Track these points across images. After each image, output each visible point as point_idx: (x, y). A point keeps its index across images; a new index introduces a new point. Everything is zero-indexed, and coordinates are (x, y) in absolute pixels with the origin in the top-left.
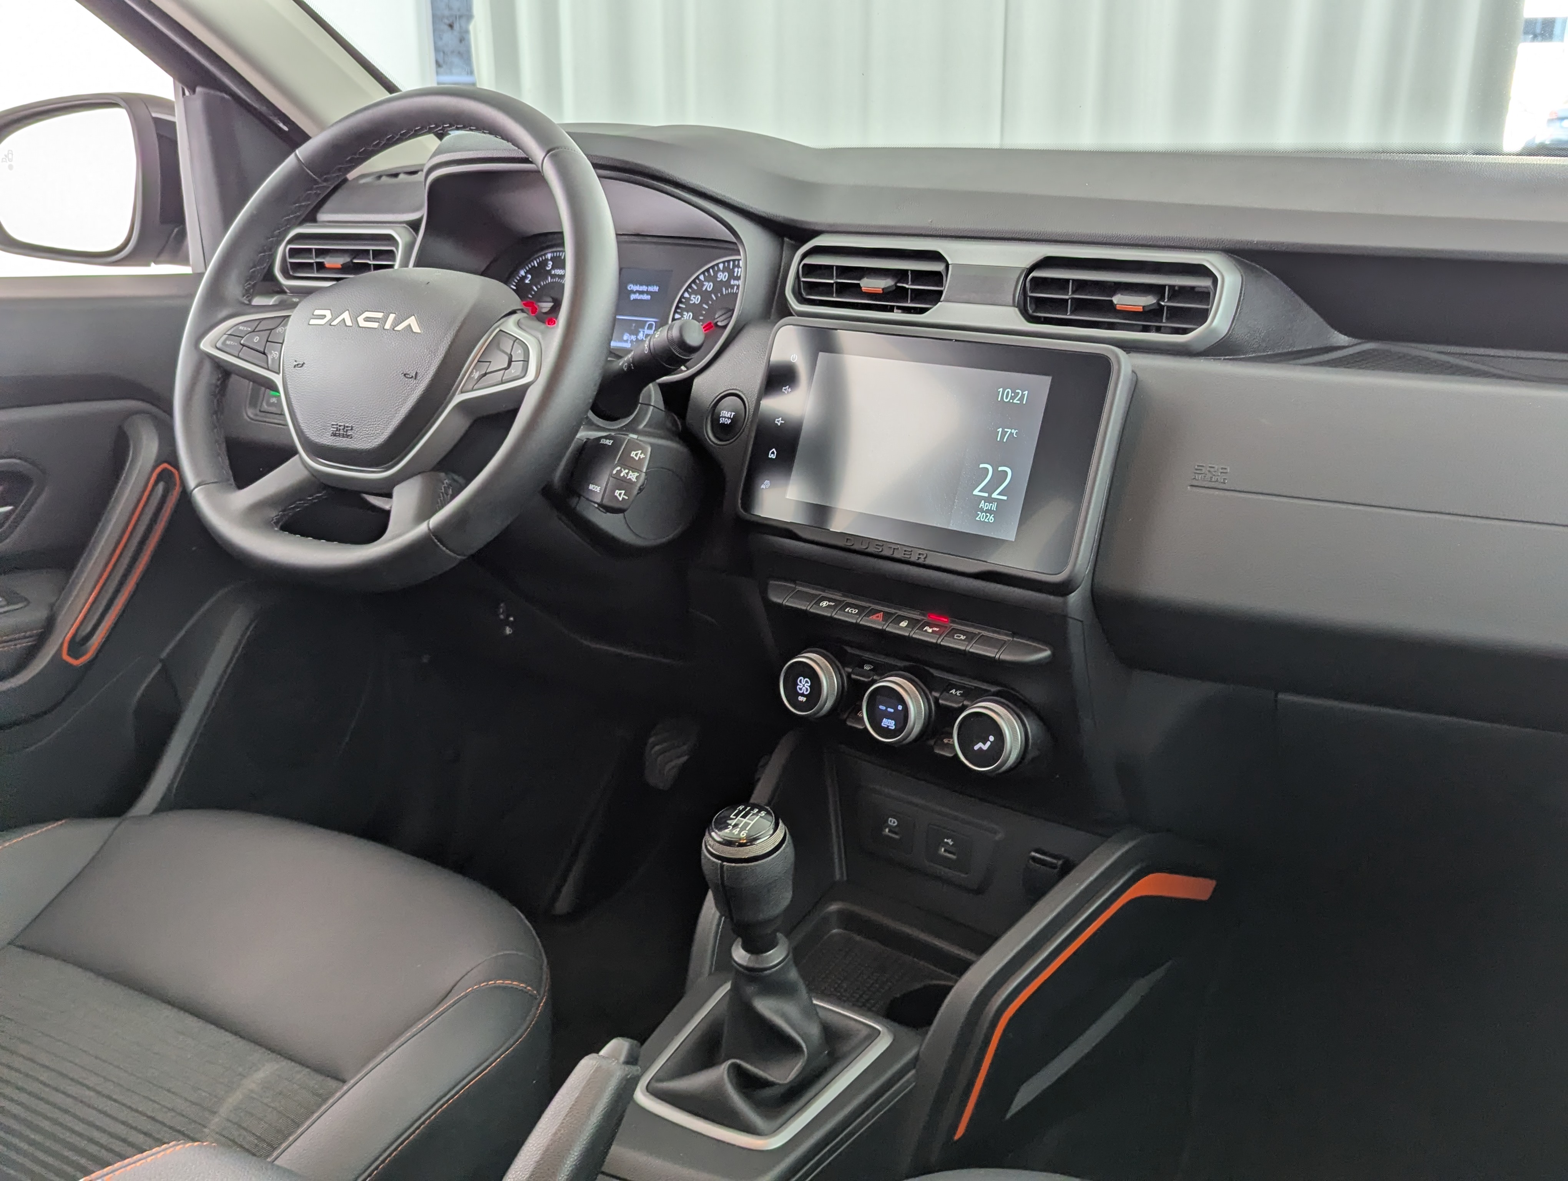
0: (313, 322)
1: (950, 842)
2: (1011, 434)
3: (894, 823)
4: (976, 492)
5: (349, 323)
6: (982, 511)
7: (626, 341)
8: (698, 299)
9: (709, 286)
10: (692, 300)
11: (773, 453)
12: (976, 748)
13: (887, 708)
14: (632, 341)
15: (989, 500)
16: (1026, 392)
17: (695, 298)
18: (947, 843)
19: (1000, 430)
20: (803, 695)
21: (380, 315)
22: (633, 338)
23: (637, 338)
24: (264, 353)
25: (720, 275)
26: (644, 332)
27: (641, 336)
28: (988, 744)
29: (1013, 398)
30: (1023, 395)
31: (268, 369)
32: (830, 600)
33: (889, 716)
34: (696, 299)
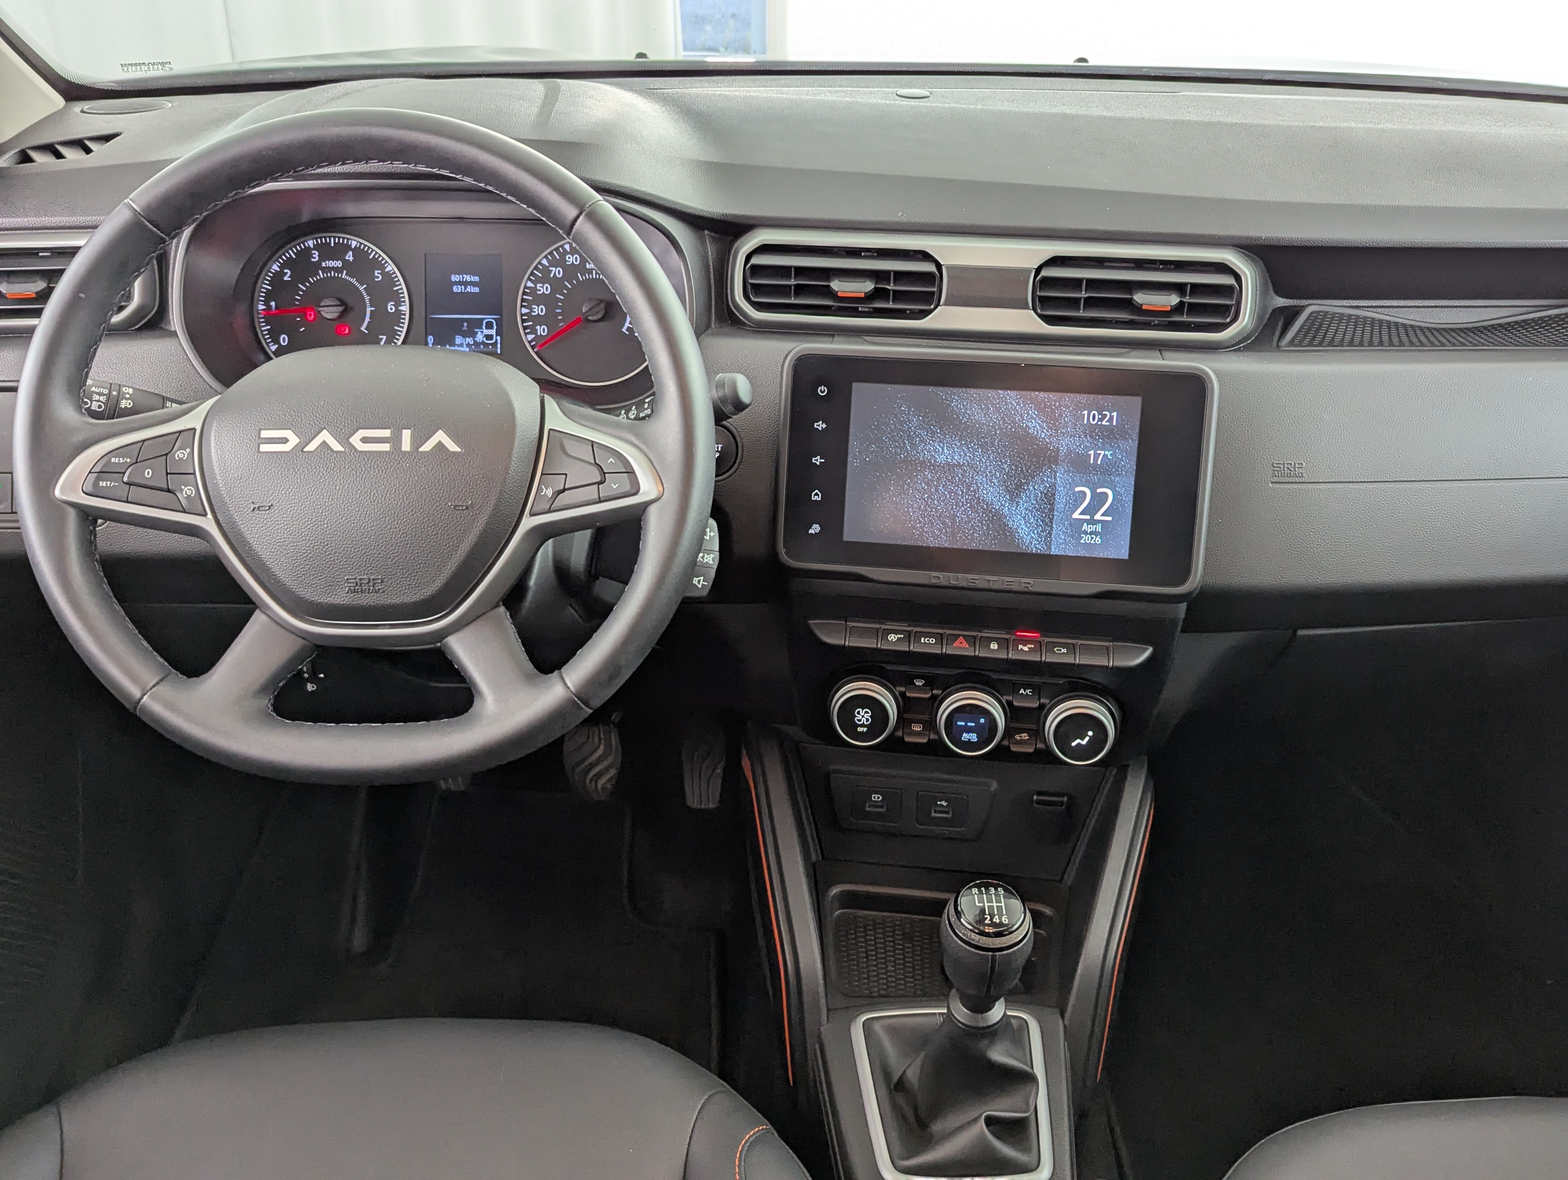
0: (264, 448)
1: (944, 803)
2: (1105, 455)
3: (878, 798)
4: (1076, 515)
5: (336, 446)
6: (1086, 533)
7: (461, 345)
8: (547, 287)
9: (557, 272)
10: (540, 290)
11: (816, 494)
12: (1074, 744)
13: (966, 724)
14: (468, 345)
15: (1092, 522)
16: (1115, 414)
17: (543, 287)
18: (941, 805)
19: (1092, 452)
20: (863, 725)
21: (387, 433)
22: (470, 340)
23: (474, 340)
24: (169, 491)
25: (569, 258)
26: (482, 332)
27: (480, 337)
28: (1087, 739)
29: (1100, 420)
30: (1111, 418)
31: (184, 512)
32: (896, 632)
33: (969, 730)
34: (544, 289)
